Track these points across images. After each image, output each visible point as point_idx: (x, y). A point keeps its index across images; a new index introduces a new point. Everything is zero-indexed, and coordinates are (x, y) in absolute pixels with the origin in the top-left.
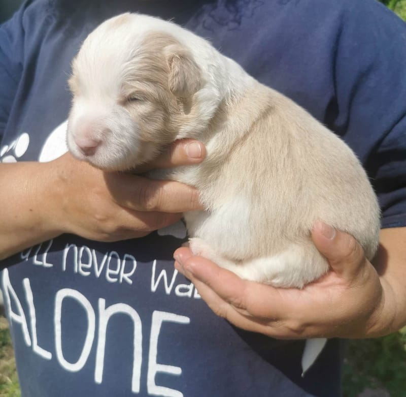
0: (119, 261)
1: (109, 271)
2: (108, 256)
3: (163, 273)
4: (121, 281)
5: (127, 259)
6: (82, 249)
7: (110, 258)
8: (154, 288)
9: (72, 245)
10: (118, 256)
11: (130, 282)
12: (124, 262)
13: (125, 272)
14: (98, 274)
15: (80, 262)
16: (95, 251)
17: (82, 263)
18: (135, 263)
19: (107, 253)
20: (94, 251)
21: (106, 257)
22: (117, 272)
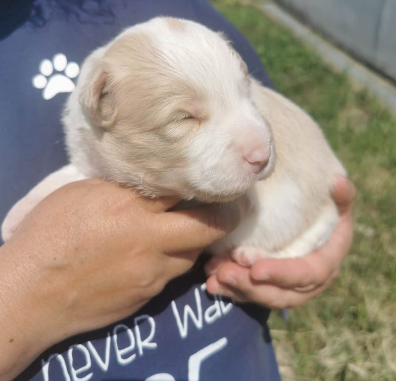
0: (130, 331)
1: (119, 353)
2: (112, 335)
3: (188, 309)
4: (141, 352)
5: (139, 323)
6: (70, 352)
7: (115, 337)
8: (184, 332)
9: (52, 357)
10: (125, 327)
11: (154, 345)
12: (137, 328)
13: (143, 339)
14: (105, 366)
15: (73, 369)
16: (91, 341)
17: (76, 369)
18: (152, 320)
19: (109, 334)
20: (90, 344)
21: (109, 339)
22: (132, 347)
